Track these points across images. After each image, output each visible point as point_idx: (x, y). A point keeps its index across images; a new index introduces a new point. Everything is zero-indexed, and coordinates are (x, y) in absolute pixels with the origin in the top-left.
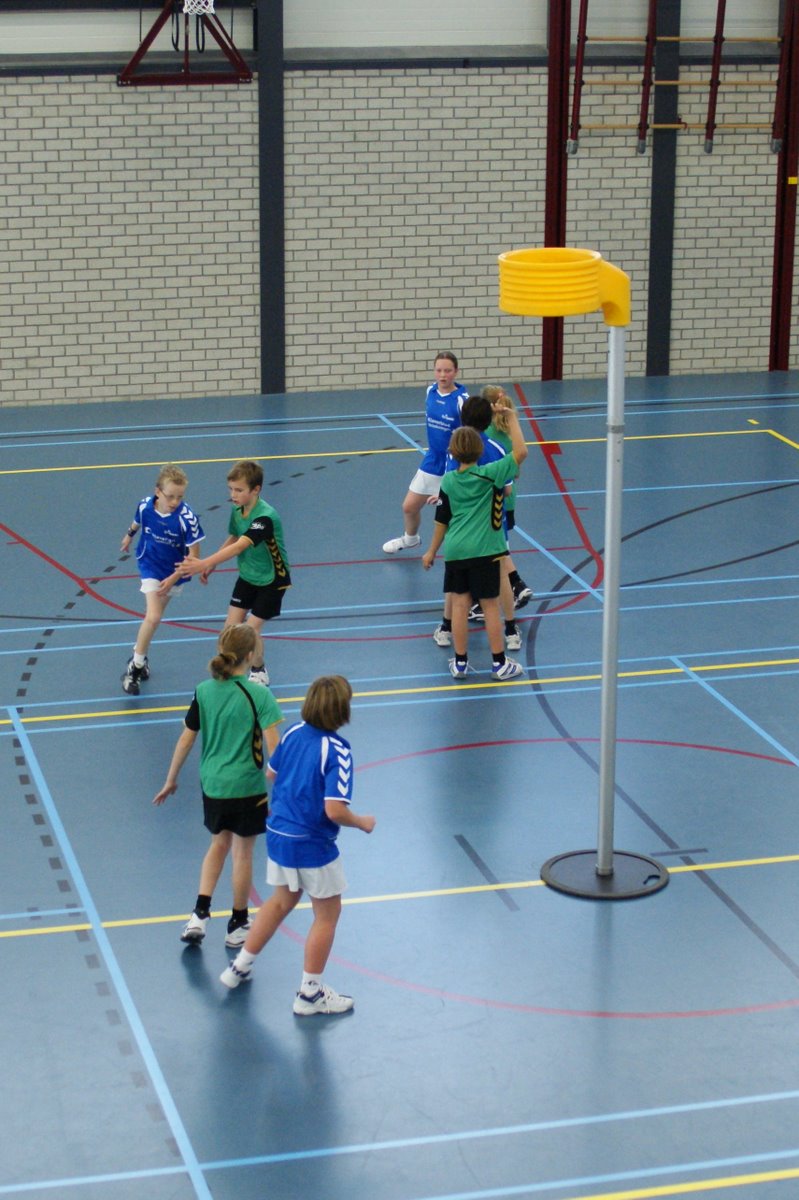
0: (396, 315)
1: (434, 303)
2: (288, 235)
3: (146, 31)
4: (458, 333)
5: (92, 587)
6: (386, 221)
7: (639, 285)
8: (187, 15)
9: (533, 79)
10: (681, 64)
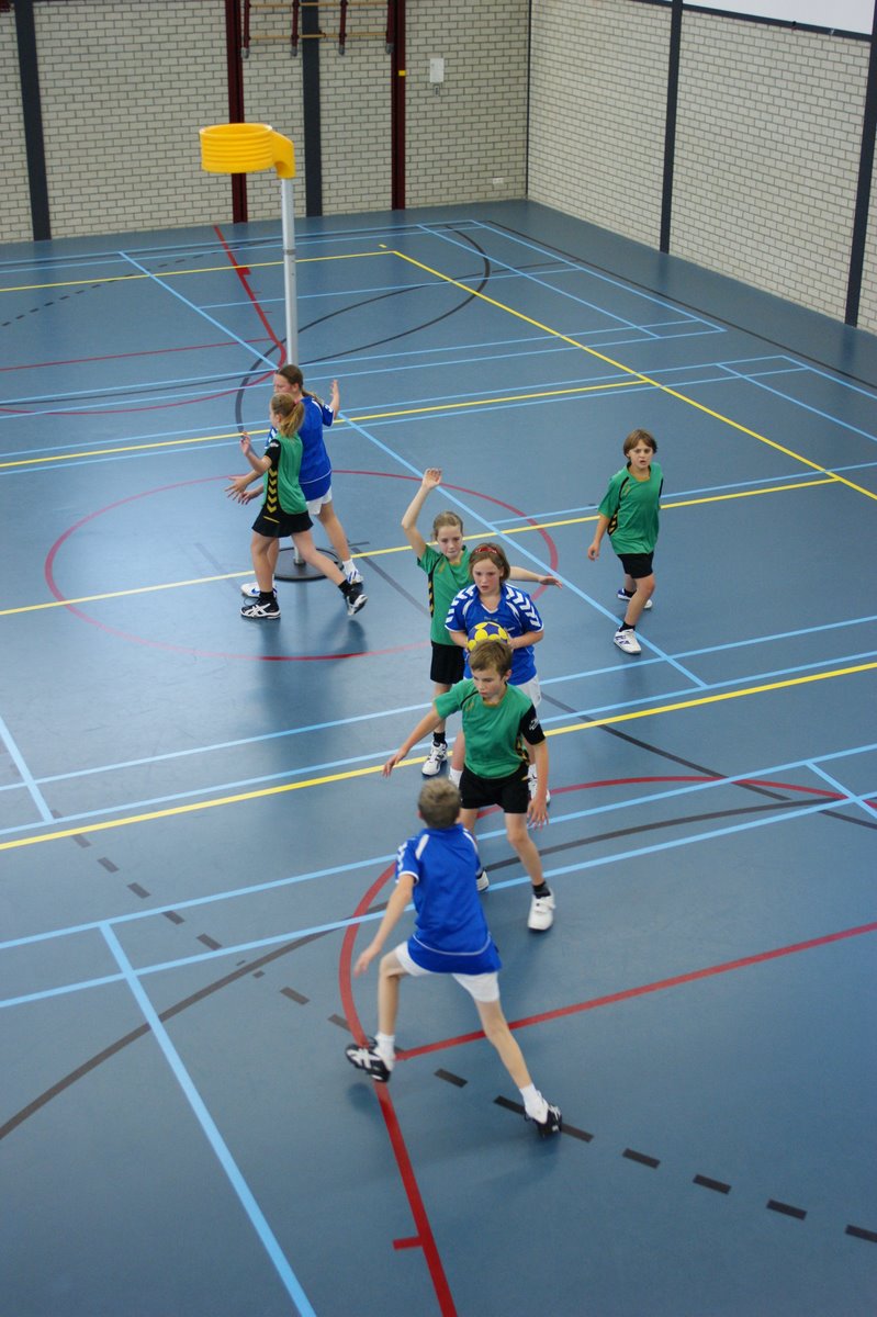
0: (127, 180)
1: (153, 170)
2: (45, 124)
4: (171, 191)
6: (115, 112)
7: (298, 152)
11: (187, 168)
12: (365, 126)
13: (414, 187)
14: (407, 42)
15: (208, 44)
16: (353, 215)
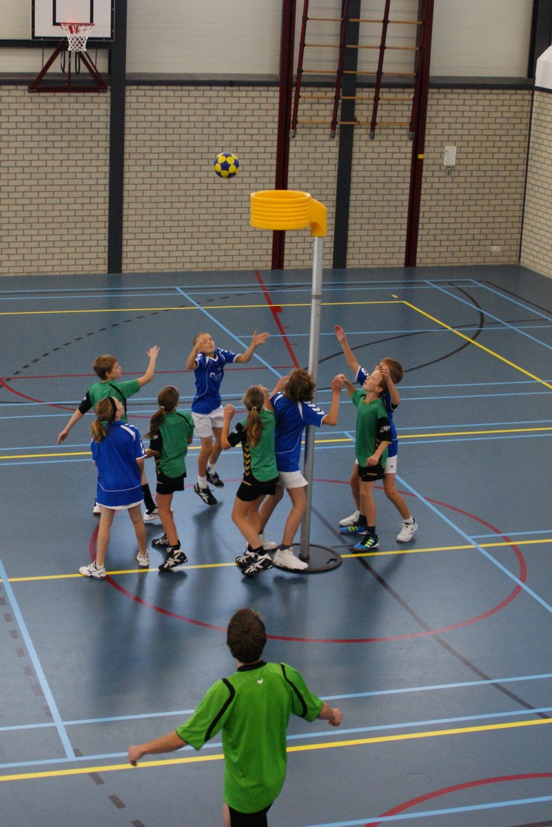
0: (187, 229)
1: (209, 223)
3: (46, 61)
4: (223, 241)
5: (7, 383)
6: (183, 175)
7: (330, 215)
8: (70, 52)
9: (271, 94)
10: (357, 87)
11: (237, 223)
12: (387, 197)
13: (425, 249)
14: (427, 132)
15: (263, 125)
16: (371, 269)
